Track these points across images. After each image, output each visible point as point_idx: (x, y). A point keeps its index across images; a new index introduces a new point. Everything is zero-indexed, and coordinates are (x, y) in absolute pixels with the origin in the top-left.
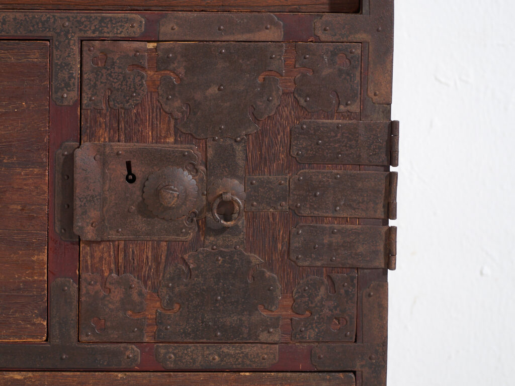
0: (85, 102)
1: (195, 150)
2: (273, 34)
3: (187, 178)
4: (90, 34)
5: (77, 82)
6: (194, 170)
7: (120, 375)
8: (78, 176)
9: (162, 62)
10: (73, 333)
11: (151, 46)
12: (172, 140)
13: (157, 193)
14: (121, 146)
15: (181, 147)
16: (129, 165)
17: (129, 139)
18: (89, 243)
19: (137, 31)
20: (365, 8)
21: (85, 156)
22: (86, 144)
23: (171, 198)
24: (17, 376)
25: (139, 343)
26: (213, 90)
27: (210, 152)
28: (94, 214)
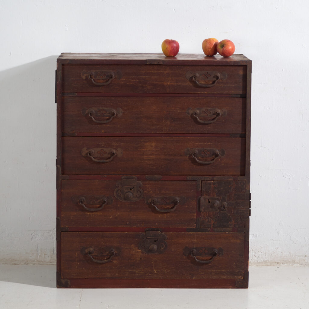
0: (202, 190)
1: (219, 198)
2: (231, 180)
3: (218, 202)
4: (203, 180)
5: (201, 187)
6: (219, 201)
7: (207, 233)
8: (201, 202)
9: (214, 184)
10: (200, 226)
11: (212, 181)
12: (215, 196)
13: (213, 204)
14: (208, 197)
15: (217, 197)
16: (209, 200)
17: (209, 196)
18: (203, 212)
19: (210, 179)
20: (246, 175)
21: (202, 199)
22: (202, 197)
23: (216, 205)
24: (191, 233)
25: (210, 228)
26: (222, 188)
27: (222, 198)
28: (203, 208)
